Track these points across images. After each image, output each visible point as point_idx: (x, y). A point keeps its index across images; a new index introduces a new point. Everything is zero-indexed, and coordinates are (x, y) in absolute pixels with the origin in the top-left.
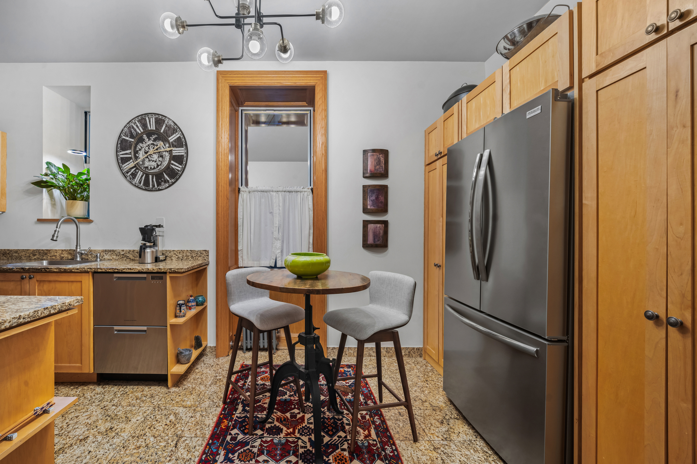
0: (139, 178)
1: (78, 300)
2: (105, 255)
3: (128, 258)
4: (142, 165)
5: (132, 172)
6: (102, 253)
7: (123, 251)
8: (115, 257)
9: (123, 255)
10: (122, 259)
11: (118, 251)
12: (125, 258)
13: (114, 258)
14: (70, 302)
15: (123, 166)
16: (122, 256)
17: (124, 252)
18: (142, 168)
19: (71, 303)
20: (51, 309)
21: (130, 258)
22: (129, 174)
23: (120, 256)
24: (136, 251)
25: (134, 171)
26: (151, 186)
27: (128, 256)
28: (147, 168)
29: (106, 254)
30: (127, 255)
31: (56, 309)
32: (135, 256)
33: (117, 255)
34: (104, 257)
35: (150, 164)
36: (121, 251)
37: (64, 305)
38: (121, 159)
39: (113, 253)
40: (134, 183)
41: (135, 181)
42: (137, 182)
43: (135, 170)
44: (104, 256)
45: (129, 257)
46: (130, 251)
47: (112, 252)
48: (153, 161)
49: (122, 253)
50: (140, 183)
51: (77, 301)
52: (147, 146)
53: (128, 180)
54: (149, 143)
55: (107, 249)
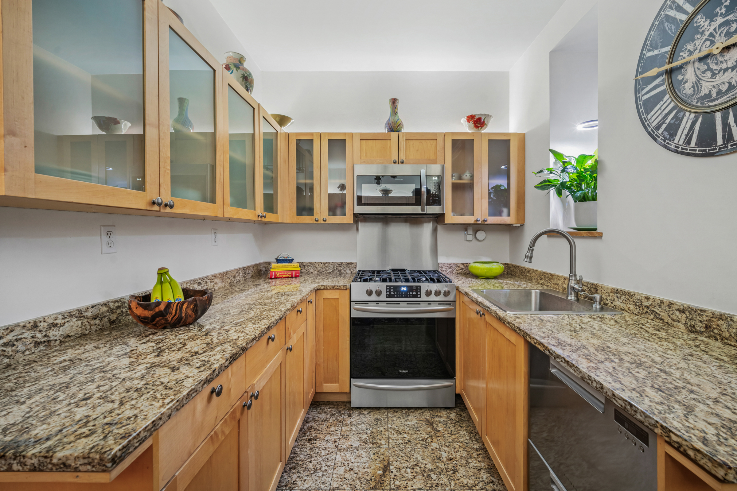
0: (686, 132)
1: (90, 460)
2: (616, 299)
3: (657, 318)
4: (693, 95)
5: (669, 123)
6: (611, 294)
7: (648, 298)
8: (632, 307)
9: (648, 307)
10: (645, 316)
11: (639, 297)
12: (652, 316)
13: (631, 309)
14: (64, 459)
15: (649, 117)
16: (646, 310)
17: (650, 303)
18: (694, 103)
19: (69, 462)
20: (12, 462)
21: (661, 319)
22: (660, 131)
23: (641, 308)
24: (677, 307)
25: (672, 119)
26: (720, 142)
27: (658, 312)
28: (708, 96)
29: (617, 297)
30: (655, 310)
31: (25, 465)
32: (675, 318)
33: (636, 305)
34: (615, 303)
35: (715, 84)
36: (643, 298)
37: (48, 460)
38: (644, 105)
39: (628, 299)
40: (673, 147)
41: (676, 141)
42: (681, 142)
43: (676, 116)
44: (614, 300)
45: (659, 315)
46: (662, 302)
47: (627, 297)
48: (726, 70)
49: (646, 303)
50: (689, 142)
51: (86, 461)
52: (706, 40)
53: (660, 144)
54: (711, 30)
55: (619, 287)
